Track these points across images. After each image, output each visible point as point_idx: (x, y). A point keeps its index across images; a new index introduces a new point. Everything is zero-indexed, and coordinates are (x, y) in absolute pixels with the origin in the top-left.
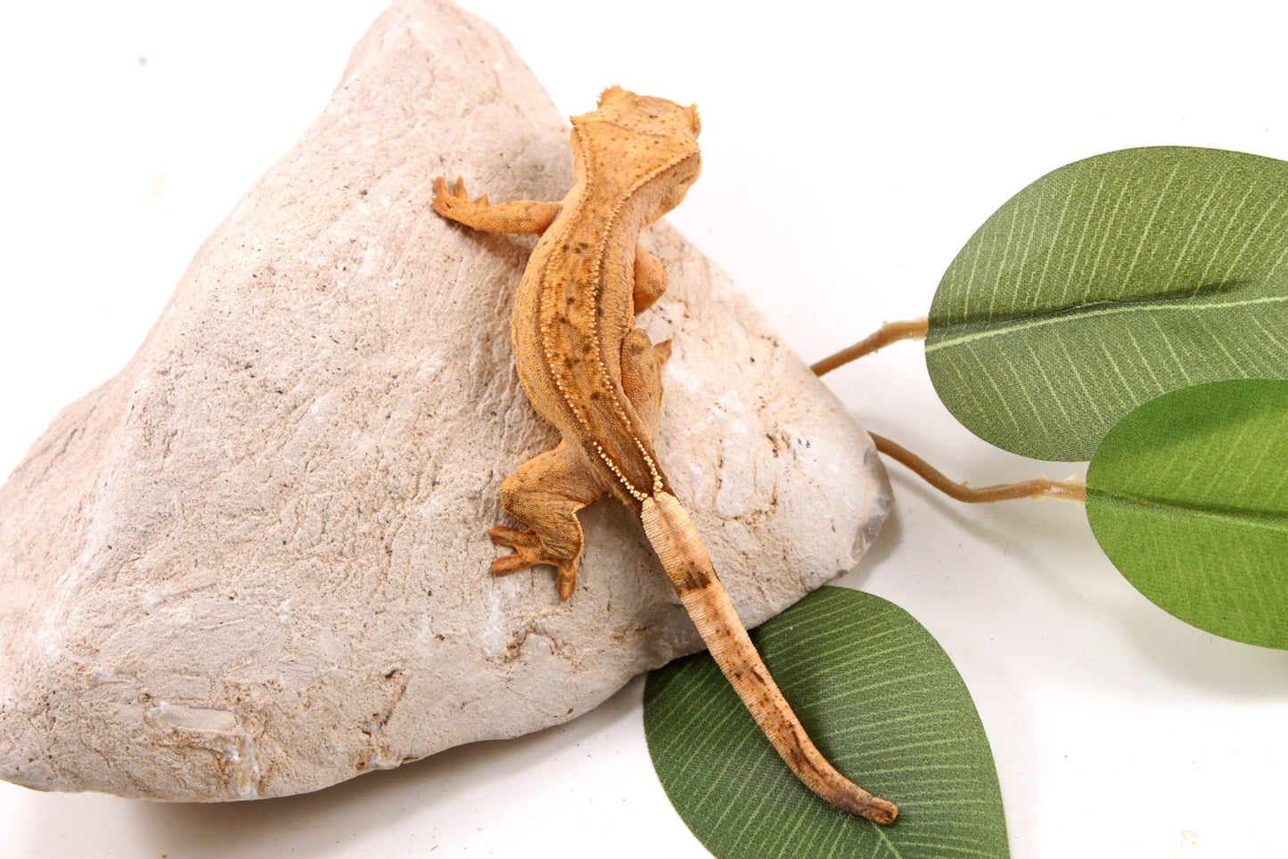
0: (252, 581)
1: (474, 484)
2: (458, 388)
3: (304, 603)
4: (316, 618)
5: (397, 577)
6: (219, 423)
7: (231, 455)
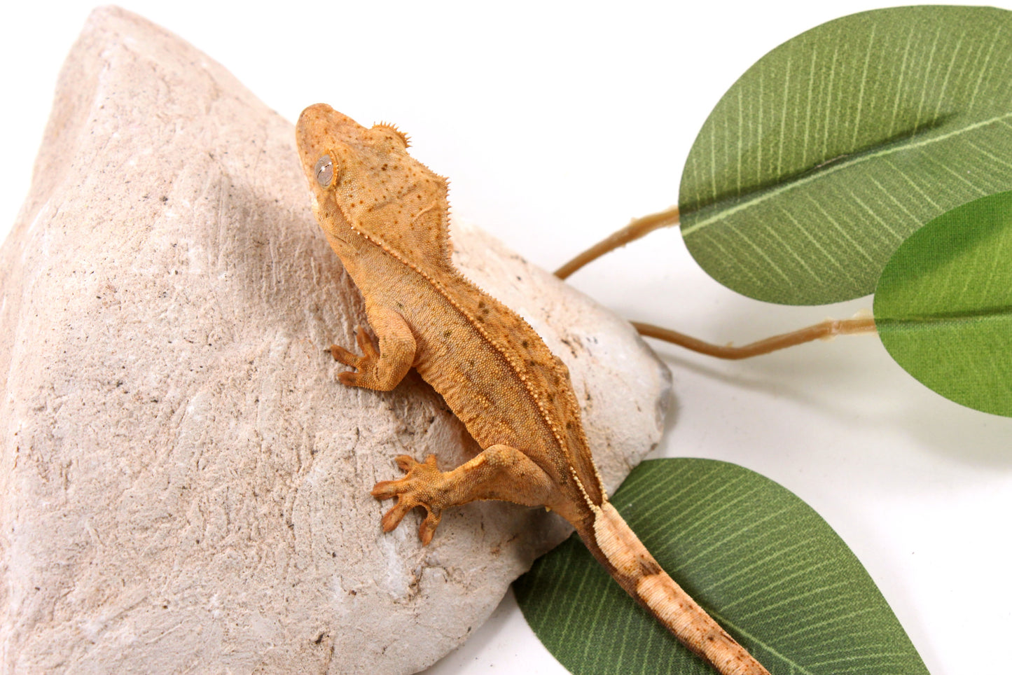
0: (179, 586)
1: (346, 444)
2: (308, 360)
3: (230, 594)
4: (244, 605)
5: (304, 547)
6: (108, 444)
7: (129, 472)
